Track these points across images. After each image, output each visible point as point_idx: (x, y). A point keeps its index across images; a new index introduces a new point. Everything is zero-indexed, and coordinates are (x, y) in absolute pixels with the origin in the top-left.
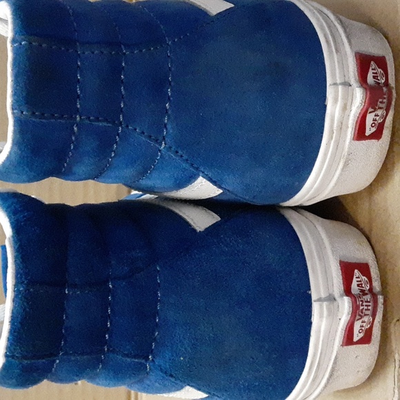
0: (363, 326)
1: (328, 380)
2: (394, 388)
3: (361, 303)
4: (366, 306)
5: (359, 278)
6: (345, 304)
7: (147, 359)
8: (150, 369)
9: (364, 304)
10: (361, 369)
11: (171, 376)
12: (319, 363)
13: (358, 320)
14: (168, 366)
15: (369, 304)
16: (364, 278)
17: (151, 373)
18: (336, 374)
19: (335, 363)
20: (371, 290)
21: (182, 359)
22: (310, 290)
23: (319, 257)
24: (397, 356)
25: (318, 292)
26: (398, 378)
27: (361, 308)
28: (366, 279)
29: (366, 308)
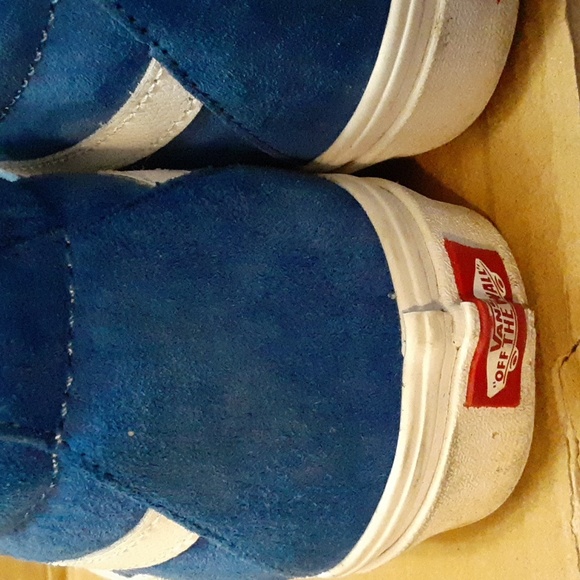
0: (502, 367)
1: (443, 484)
2: (572, 499)
3: (496, 314)
4: (506, 322)
5: (484, 273)
6: (467, 317)
7: (51, 443)
8: (60, 468)
9: (502, 317)
10: (503, 464)
11: (109, 477)
12: (423, 445)
13: (493, 349)
14: (99, 454)
15: (510, 320)
16: (494, 274)
17: (63, 479)
18: (456, 472)
19: (454, 445)
20: (509, 298)
21: (131, 433)
22: (393, 291)
23: (405, 233)
24: (570, 434)
25: (410, 294)
26: (577, 478)
27: (498, 324)
28: (498, 277)
29: (505, 326)
